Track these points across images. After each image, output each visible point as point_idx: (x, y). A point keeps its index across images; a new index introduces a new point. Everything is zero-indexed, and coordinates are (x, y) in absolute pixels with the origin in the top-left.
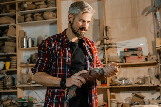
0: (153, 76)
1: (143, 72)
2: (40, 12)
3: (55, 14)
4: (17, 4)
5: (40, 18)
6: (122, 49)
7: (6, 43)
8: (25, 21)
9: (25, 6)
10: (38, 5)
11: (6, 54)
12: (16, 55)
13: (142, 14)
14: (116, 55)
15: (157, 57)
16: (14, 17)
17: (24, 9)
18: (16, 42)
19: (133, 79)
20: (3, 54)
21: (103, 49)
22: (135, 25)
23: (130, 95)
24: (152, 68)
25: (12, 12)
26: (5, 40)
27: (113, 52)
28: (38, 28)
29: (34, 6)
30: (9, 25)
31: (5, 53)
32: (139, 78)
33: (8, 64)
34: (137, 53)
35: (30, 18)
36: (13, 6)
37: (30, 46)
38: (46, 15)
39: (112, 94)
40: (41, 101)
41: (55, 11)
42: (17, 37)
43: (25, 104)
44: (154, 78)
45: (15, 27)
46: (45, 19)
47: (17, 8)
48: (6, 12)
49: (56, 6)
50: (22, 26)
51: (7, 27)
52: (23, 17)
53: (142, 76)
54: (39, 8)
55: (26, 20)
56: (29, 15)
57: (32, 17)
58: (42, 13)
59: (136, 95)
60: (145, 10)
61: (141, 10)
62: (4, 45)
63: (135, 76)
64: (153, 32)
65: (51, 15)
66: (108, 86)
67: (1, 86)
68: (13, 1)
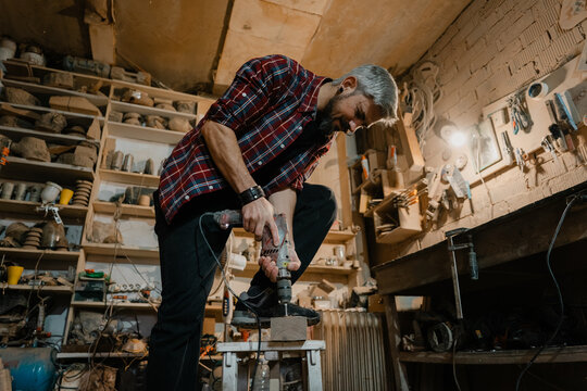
0: (343, 256)
2: (161, 116)
4: (112, 88)
5: (160, 124)
8: (123, 121)
9: (138, 95)
10: (159, 103)
11: (79, 168)
16: (103, 110)
17: (132, 100)
26: (79, 143)
29: (151, 101)
30: (92, 117)
31: (76, 166)
33: (68, 194)
35: (136, 121)
37: (128, 169)
40: (129, 288)
41: (193, 122)
42: (102, 146)
43: (97, 285)
44: (345, 260)
45: (102, 128)
46: (167, 128)
47: (111, 95)
48: (88, 92)
49: (196, 114)
51: (90, 121)
52: (120, 115)
54: (163, 107)
56: (136, 115)
57: (142, 119)
58: (165, 120)
62: (73, 151)
67: (35, 240)
68: (110, 77)
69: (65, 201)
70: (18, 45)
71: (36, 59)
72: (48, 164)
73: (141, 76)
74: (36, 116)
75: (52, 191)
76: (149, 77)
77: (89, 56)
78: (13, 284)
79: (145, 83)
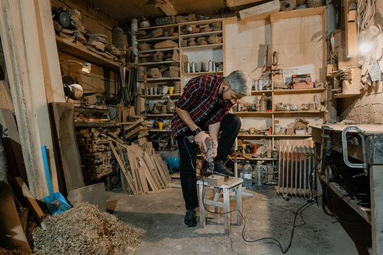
0: (318, 102)
1: (308, 99)
2: (204, 36)
3: (220, 38)
4: (179, 27)
5: (204, 42)
6: (290, 75)
7: (171, 67)
8: (188, 45)
9: (190, 29)
10: (202, 29)
12: (179, 80)
13: (312, 40)
14: (281, 81)
15: (325, 84)
16: (177, 41)
17: (189, 32)
18: (179, 66)
19: (297, 106)
20: (168, 78)
21: (270, 75)
22: (303, 50)
23: (292, 121)
24: (319, 95)
25: (175, 36)
26: (170, 64)
27: (279, 79)
28: (200, 53)
29: (198, 30)
30: (173, 48)
31: (171, 77)
32: (303, 105)
33: (172, 88)
34: (307, 79)
35: (194, 43)
36: (176, 29)
37: (194, 71)
38: (212, 39)
39: (276, 119)
41: (221, 35)
42: (180, 61)
44: (320, 105)
45: (178, 52)
46: (209, 44)
47: (180, 32)
48: (169, 36)
49: (222, 30)
50: (184, 50)
51: (172, 52)
52: (186, 41)
53: (307, 103)
54: (204, 31)
55: (190, 44)
56: (193, 39)
57: (196, 41)
58: (207, 37)
59: (301, 121)
60: (315, 36)
61: (311, 36)
62: (168, 70)
63: (300, 103)
64: (322, 59)
65: (217, 39)
66: (273, 111)
67: (165, 110)
68: (176, 23)
69: (171, 92)
70: (137, 19)
71: (146, 24)
72: (161, 78)
73: (190, 17)
74: (152, 55)
75: (165, 89)
76: (194, 15)
77: (165, 16)
78: (161, 130)
79: (193, 20)
